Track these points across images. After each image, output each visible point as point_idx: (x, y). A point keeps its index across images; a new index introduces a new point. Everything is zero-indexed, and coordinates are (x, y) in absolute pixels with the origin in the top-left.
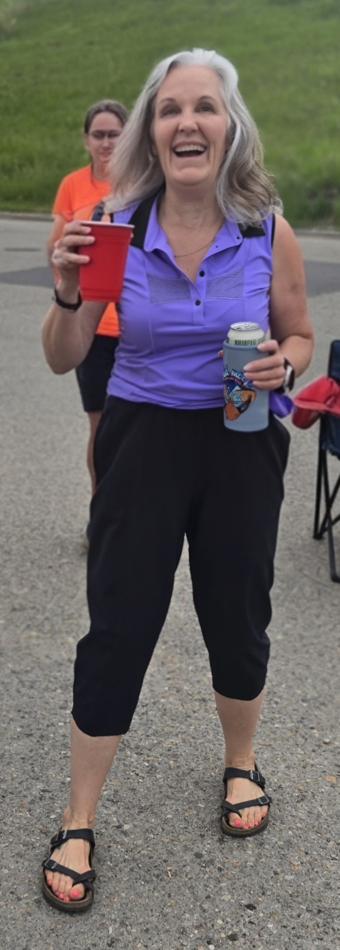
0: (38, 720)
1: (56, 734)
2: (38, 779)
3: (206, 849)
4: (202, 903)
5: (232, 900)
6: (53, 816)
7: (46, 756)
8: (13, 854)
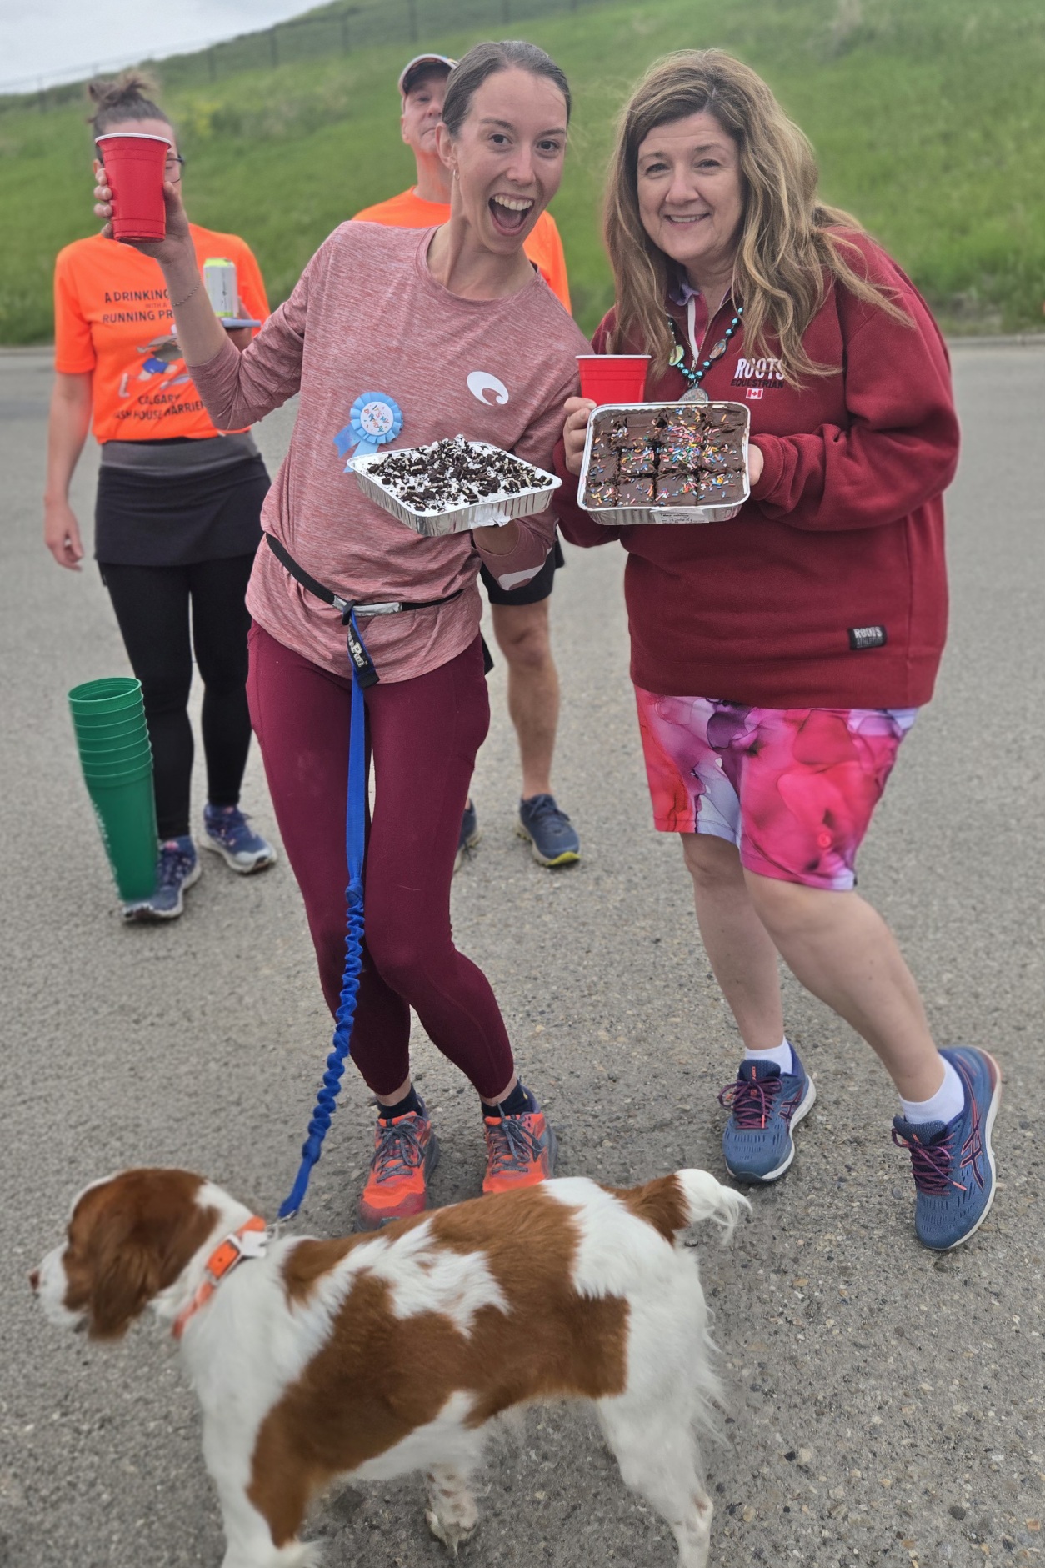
3: (967, 1496)
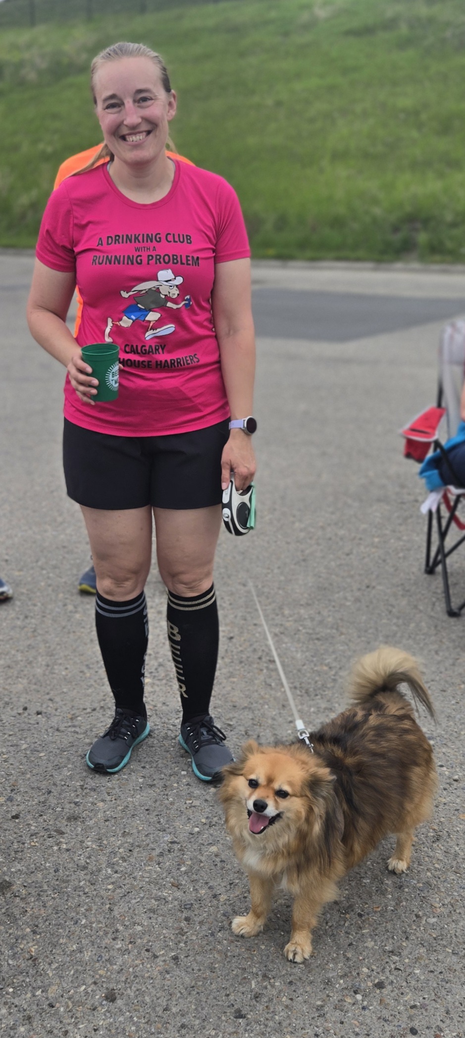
0: (160, 769)
1: (180, 782)
2: (165, 831)
4: (345, 951)
5: (375, 947)
6: (183, 869)
7: (171, 806)
8: (145, 910)
